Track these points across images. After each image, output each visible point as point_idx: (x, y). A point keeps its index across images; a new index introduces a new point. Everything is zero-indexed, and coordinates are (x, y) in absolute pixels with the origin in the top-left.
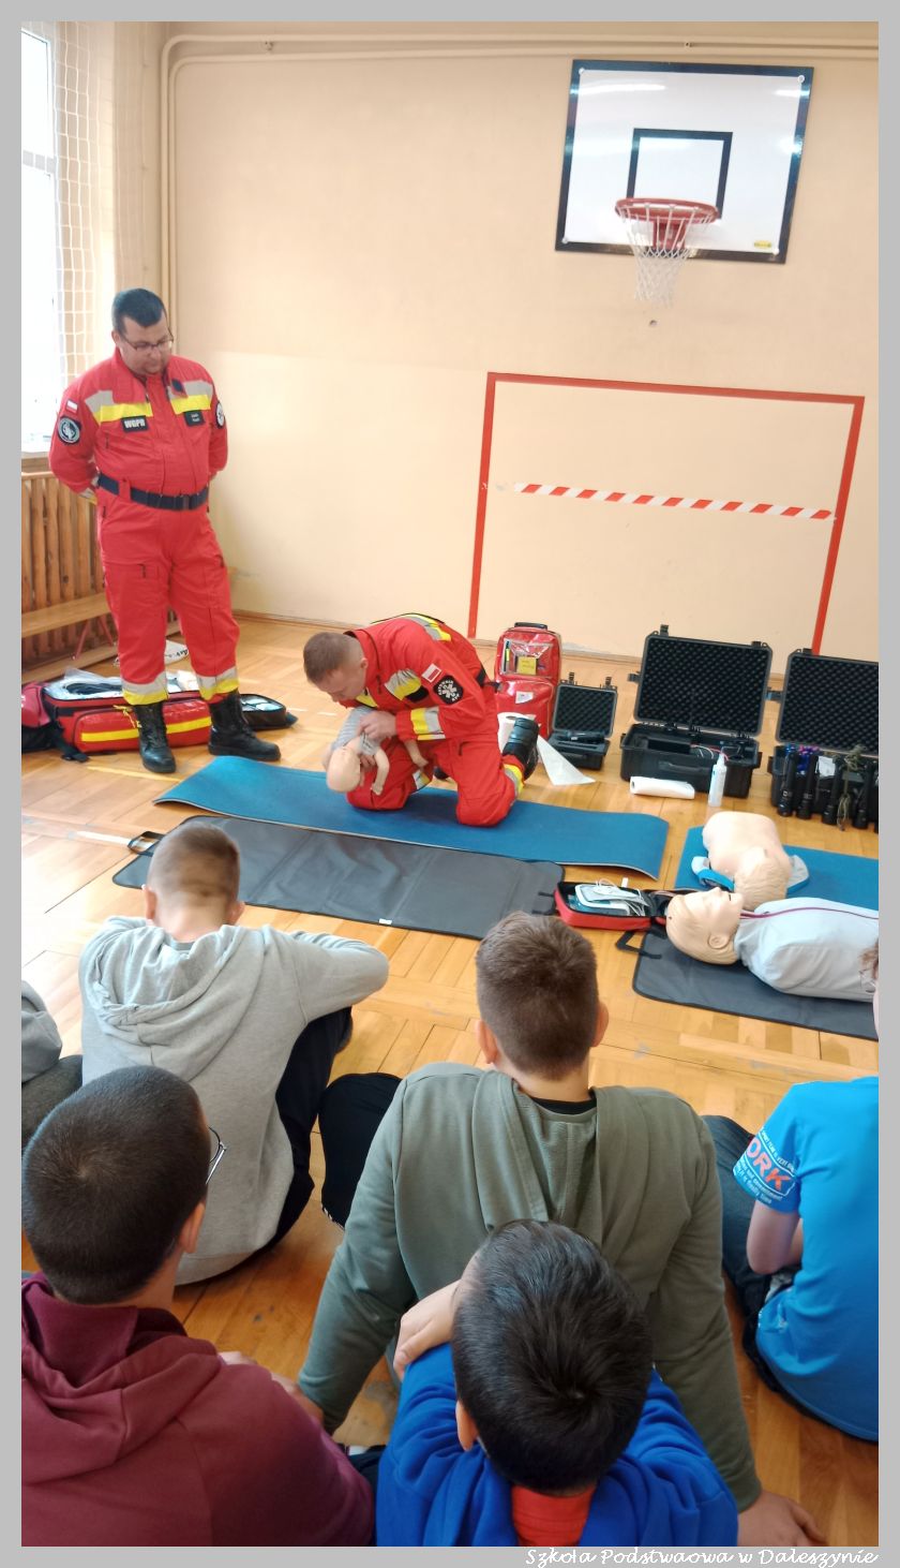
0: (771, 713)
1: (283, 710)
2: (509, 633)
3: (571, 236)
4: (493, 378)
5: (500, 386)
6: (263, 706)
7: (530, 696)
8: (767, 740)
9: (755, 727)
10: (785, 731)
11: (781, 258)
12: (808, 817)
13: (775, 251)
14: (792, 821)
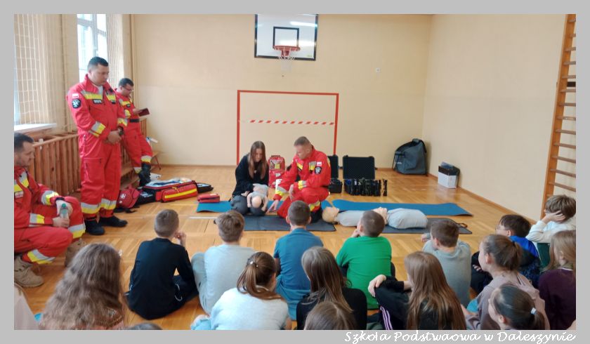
0: (341, 173)
1: (210, 186)
2: (271, 158)
3: (258, 54)
4: (239, 92)
5: (241, 94)
6: (204, 185)
7: (279, 175)
8: (341, 178)
9: (337, 176)
10: (345, 176)
11: (314, 59)
12: (358, 195)
13: (313, 57)
14: (355, 197)
